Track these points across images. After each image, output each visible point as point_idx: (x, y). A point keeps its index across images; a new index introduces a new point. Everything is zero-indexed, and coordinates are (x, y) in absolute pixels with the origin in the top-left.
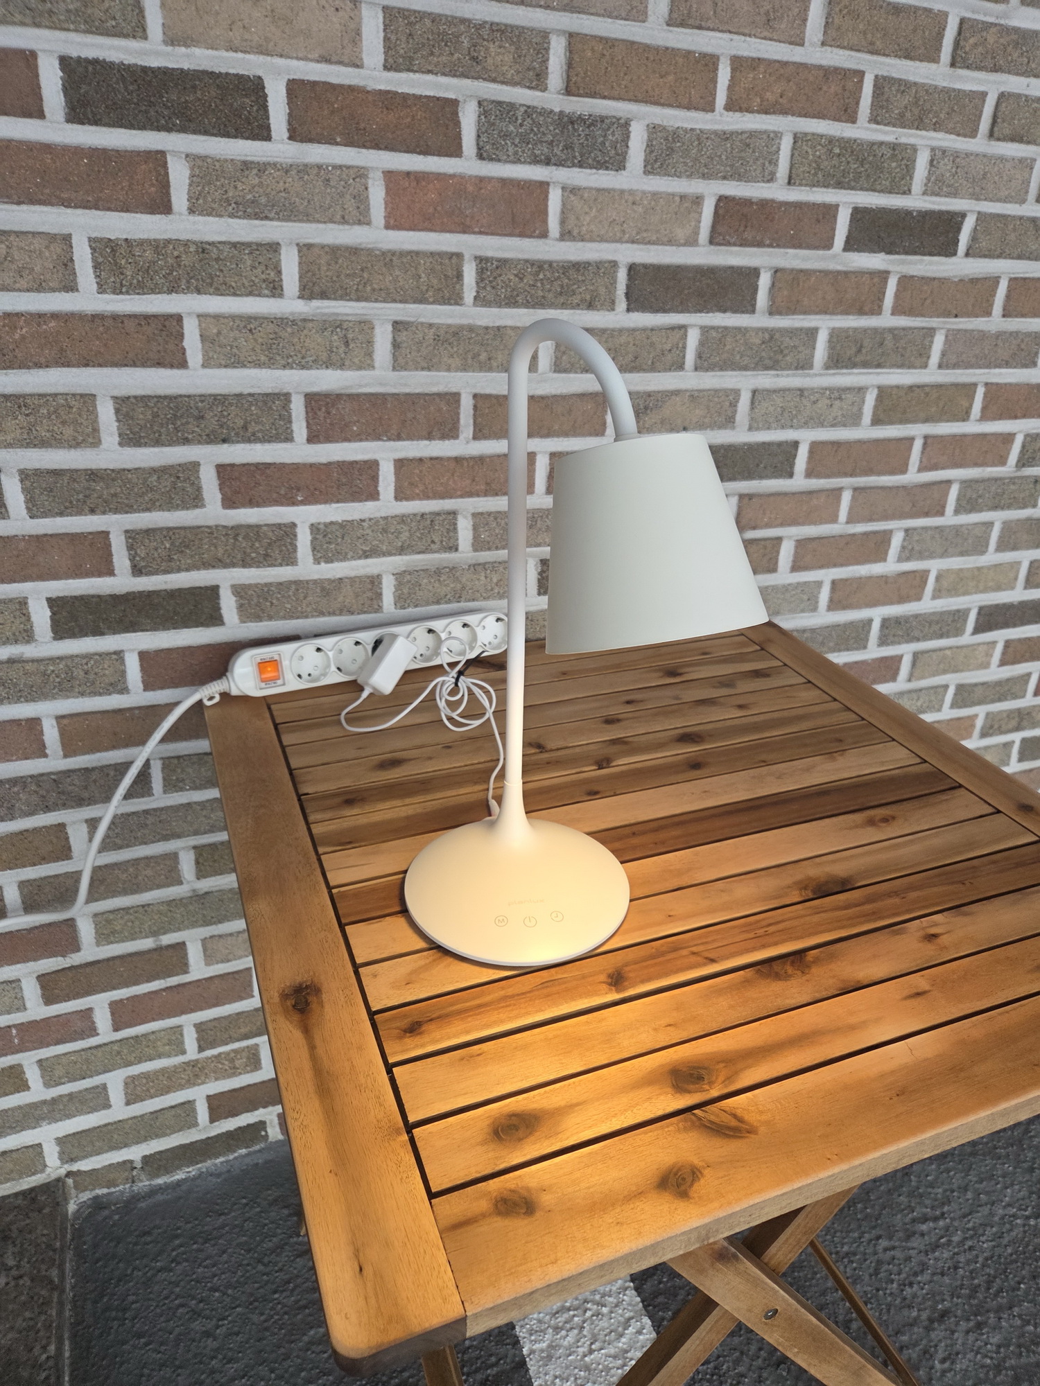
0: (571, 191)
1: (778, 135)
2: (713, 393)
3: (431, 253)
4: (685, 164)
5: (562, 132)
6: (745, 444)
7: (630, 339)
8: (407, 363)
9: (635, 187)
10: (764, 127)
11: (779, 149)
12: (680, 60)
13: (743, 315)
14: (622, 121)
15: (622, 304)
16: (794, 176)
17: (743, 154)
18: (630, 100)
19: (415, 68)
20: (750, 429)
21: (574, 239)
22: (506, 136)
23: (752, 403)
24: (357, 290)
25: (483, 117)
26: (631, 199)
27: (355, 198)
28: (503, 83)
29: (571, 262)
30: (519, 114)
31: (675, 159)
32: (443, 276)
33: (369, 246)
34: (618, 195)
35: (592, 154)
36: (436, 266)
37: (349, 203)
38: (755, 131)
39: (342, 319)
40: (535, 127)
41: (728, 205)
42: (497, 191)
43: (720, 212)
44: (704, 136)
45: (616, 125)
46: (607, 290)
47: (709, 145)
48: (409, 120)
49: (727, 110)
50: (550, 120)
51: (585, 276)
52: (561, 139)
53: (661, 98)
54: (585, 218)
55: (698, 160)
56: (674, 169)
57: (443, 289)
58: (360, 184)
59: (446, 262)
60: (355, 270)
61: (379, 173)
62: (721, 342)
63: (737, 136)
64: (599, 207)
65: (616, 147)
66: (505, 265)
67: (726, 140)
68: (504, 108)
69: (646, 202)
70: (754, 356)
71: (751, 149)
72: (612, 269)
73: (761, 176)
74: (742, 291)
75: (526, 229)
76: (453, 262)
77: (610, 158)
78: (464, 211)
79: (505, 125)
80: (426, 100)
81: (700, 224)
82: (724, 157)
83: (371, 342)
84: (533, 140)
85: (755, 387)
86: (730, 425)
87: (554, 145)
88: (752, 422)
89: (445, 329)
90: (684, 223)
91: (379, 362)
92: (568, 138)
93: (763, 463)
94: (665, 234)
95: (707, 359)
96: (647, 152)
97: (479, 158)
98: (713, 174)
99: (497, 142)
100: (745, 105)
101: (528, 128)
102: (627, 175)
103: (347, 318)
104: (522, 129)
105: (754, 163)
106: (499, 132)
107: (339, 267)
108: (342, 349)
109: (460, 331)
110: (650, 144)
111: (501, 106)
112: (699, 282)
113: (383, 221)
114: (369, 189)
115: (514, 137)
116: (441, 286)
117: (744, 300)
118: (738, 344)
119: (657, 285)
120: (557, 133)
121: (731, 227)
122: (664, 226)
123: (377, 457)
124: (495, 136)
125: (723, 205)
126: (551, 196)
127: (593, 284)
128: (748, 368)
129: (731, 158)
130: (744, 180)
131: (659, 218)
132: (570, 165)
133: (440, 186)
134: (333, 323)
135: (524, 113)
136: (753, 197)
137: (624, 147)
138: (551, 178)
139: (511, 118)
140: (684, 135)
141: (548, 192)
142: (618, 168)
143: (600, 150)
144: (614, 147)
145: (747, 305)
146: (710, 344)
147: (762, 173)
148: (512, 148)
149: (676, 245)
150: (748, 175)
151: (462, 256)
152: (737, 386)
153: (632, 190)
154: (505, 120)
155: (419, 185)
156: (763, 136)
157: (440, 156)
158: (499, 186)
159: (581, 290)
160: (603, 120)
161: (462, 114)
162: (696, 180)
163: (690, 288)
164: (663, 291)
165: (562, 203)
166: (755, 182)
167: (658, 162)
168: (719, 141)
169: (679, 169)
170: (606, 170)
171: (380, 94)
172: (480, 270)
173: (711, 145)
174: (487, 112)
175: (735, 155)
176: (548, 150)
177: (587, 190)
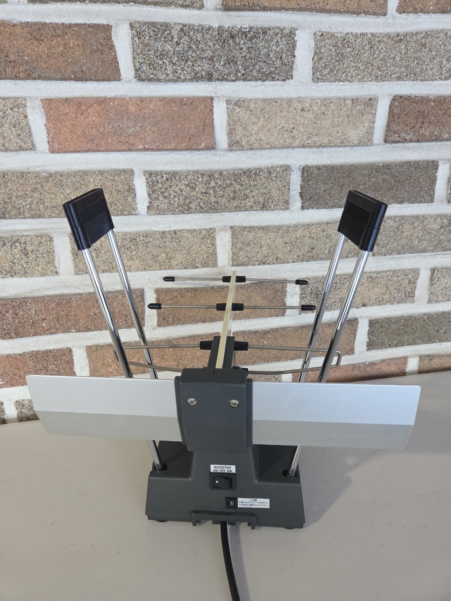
0: (236, 104)
2: (391, 273)
3: (100, 172)
4: (357, 68)
5: (223, 47)
6: (424, 315)
7: (306, 233)
9: (303, 95)
10: (440, 26)
13: (421, 204)
14: (287, 31)
15: (296, 202)
17: (419, 54)
18: (293, 9)
20: (429, 302)
21: (242, 149)
22: (162, 55)
23: (431, 280)
24: (30, 209)
25: (136, 39)
26: (300, 106)
27: (15, 126)
29: (241, 169)
30: (174, 33)
31: (346, 64)
32: (113, 191)
33: (37, 169)
34: (286, 103)
35: (256, 66)
36: (106, 182)
37: (10, 131)
38: (431, 31)
39: (19, 234)
40: (193, 44)
41: (403, 104)
42: (159, 109)
43: (395, 111)
44: (377, 39)
45: (279, 36)
46: (280, 192)
47: (382, 48)
48: (61, 49)
49: (400, 13)
50: (209, 36)
51: (257, 181)
52: (222, 54)
53: (327, 4)
54: (253, 127)
55: (370, 63)
56: (345, 74)
57: (115, 202)
58: (19, 113)
59: (115, 178)
60: (26, 192)
61: (37, 102)
62: (399, 230)
63: (412, 37)
64: (266, 117)
65: (281, 57)
66: (175, 176)
67: (400, 42)
68: (158, 28)
69: (316, 108)
70: (433, 240)
71: (427, 49)
72: (285, 173)
73: (438, 74)
74: (419, 183)
75: (192, 142)
76: (123, 178)
77: (276, 68)
78: (127, 130)
79: (161, 44)
80: (77, 28)
81: (375, 125)
82: (398, 59)
83: (51, 252)
84: (192, 57)
85: (434, 266)
86: (410, 299)
87: (215, 61)
88: (431, 295)
89: (121, 236)
90: (357, 124)
91: (61, 268)
92: (229, 53)
93: (443, 328)
94: (338, 137)
95: (386, 245)
96: (315, 60)
97: (139, 79)
98: (387, 75)
99: (154, 62)
100: (420, 5)
101: (185, 45)
102: (295, 84)
103: (24, 234)
104: (179, 47)
105: (431, 62)
106: (155, 52)
107: (9, 190)
108: (24, 260)
109: (137, 237)
110: (318, 52)
111: (154, 27)
112: (374, 179)
113: (47, 146)
114: (29, 117)
115: (171, 55)
116: (114, 200)
117: (421, 190)
118: (416, 231)
119: (332, 183)
120: (217, 48)
121: (407, 125)
122: (336, 129)
123: (69, 345)
124: (152, 56)
125: (398, 104)
126: (215, 110)
127: (266, 187)
128: (427, 251)
129: (406, 59)
130: (420, 79)
131: (330, 122)
132: (234, 78)
133: (100, 108)
134: (10, 238)
135: (179, 31)
136: (430, 95)
137: (290, 57)
138: (215, 93)
139: (166, 38)
140: (354, 40)
141: (212, 106)
142: (285, 78)
143: (265, 62)
144: (279, 57)
145: (425, 195)
146: (387, 232)
147: (440, 71)
148: (170, 67)
149: (349, 146)
150: (424, 74)
151: (132, 172)
152: (416, 266)
153: (300, 97)
154: (160, 40)
155: (79, 110)
156: (440, 35)
157: (98, 81)
158: (161, 104)
159: (254, 194)
160: (266, 32)
161: (116, 38)
162: (368, 83)
163: (365, 184)
164: (337, 189)
165: (227, 116)
166: (432, 80)
167: (328, 68)
168: (392, 44)
169: (351, 74)
170: (273, 80)
171: (27, 26)
172: (151, 183)
173: (384, 48)
174: (140, 34)
175: (410, 56)
176: (208, 66)
177: (253, 101)
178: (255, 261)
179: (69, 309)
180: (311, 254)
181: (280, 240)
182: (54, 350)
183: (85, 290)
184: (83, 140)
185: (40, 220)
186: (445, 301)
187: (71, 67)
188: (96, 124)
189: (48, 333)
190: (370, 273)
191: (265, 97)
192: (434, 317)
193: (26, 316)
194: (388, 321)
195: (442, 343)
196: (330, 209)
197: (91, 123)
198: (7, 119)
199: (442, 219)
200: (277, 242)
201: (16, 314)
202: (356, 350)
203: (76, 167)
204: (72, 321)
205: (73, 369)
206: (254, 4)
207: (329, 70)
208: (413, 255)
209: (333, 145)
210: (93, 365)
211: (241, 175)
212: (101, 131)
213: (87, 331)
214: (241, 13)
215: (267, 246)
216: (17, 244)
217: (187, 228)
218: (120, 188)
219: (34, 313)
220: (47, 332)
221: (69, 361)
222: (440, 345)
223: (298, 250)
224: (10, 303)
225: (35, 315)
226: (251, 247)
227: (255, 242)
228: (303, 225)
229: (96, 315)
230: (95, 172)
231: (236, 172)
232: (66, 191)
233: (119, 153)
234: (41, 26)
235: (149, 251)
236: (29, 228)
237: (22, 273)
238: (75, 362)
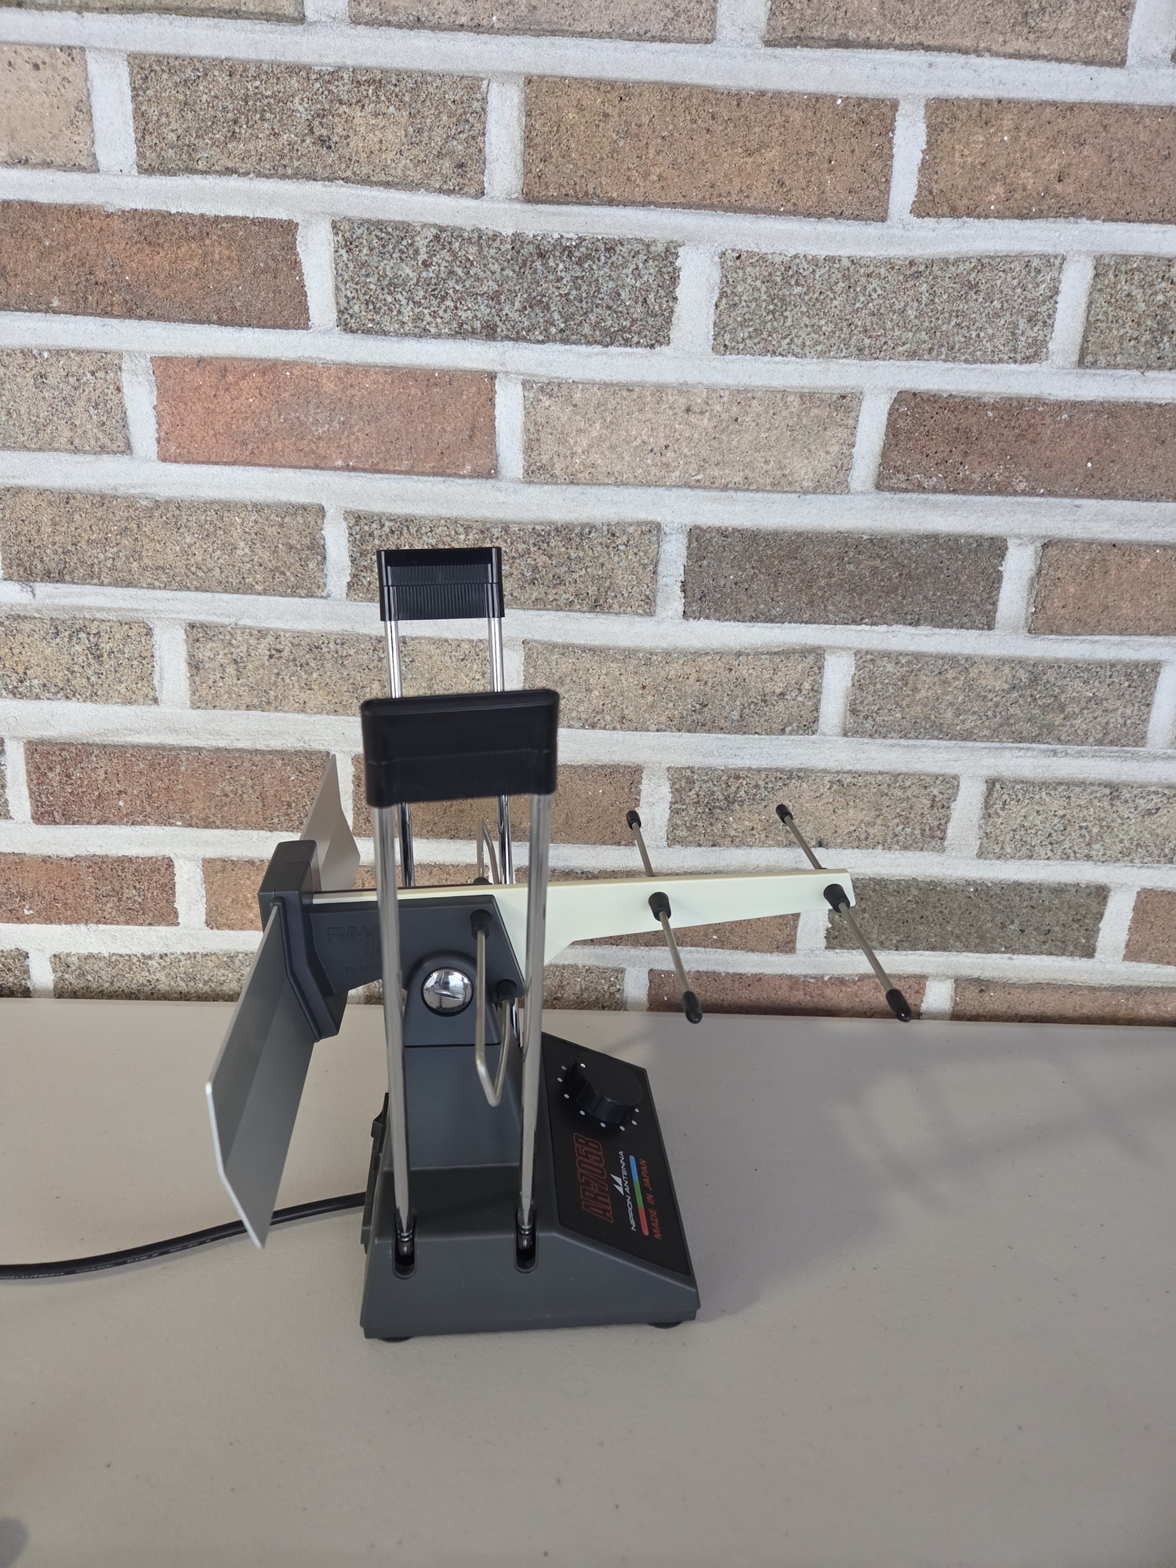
0: (542, 389)
1: (1053, 262)
2: (888, 779)
3: (255, 505)
4: (817, 329)
5: (520, 275)
6: (968, 883)
8: (217, 696)
9: (690, 380)
10: (1016, 247)
11: (1056, 291)
12: (797, 116)
13: (964, 632)
14: (660, 248)
15: (672, 602)
16: (1092, 348)
17: (961, 305)
18: (674, 205)
19: (201, 166)
20: (981, 854)
21: (553, 480)
22: (392, 286)
23: (987, 805)
24: (113, 568)
25: (343, 252)
26: (682, 402)
27: (96, 407)
28: (387, 185)
29: (550, 523)
30: (421, 243)
31: (790, 319)
32: (280, 546)
33: (132, 491)
34: (653, 395)
35: (590, 315)
36: (266, 528)
37: (85, 416)
38: (992, 258)
39: (88, 616)
40: (459, 266)
41: (920, 410)
42: (383, 389)
43: (901, 424)
44: (862, 271)
45: (642, 257)
46: (634, 577)
47: (875, 290)
48: (196, 263)
49: (919, 216)
50: (493, 252)
51: (584, 551)
52: (517, 288)
53: (748, 197)
54: (578, 439)
55: (846, 320)
56: (788, 340)
57: (283, 569)
58: (106, 381)
59: (286, 520)
60: (107, 534)
61: (144, 362)
62: (907, 684)
63: (945, 268)
64: (608, 419)
65: (645, 299)
66: (408, 527)
67: (917, 278)
68: (388, 233)
69: (718, 408)
70: (990, 713)
71: (982, 294)
72: (646, 537)
73: (1007, 349)
74: (959, 584)
75: (446, 461)
76: (301, 522)
77: (634, 321)
78: (314, 429)
79: (392, 264)
80: (230, 225)
81: (854, 450)
82: (911, 313)
83: (147, 658)
84: (456, 291)
85: (996, 774)
86: (933, 843)
87: (503, 301)
88: (985, 840)
89: (290, 639)
90: (813, 448)
91: (165, 691)
92: (534, 286)
93: (1016, 921)
94: (767, 471)
95: (874, 715)
96: (721, 307)
97: (345, 330)
98: (885, 347)
99: (377, 298)
100: (965, 201)
101: (442, 268)
102: (674, 355)
103: (98, 615)
104: (428, 271)
105: (990, 322)
106: (378, 280)
107: (76, 529)
108: (93, 668)
109: (323, 643)
110: (729, 292)
111: (381, 230)
112: (852, 565)
113: (155, 447)
114: (124, 390)
115: (412, 287)
116: (279, 564)
117: (965, 601)
118: (950, 689)
119: (753, 568)
120: (508, 277)
121: (927, 456)
122: (762, 454)
123: (168, 852)
124: (372, 286)
125: (908, 410)
126: (499, 400)
127: (603, 565)
128: (975, 737)
129: (930, 314)
130: (963, 358)
131: (751, 438)
132: (541, 338)
133: (264, 381)
134: (69, 623)
135: (431, 241)
136: (985, 394)
137: (666, 299)
138: (502, 365)
139: (404, 252)
140: (811, 270)
141: (493, 391)
142: (653, 342)
143: (609, 308)
144: (641, 299)
145: (973, 611)
146: (879, 686)
147: (1011, 344)
148: (409, 308)
149: (795, 492)
150: (972, 348)
151: (321, 511)
152: (950, 770)
153: (686, 383)
154: (391, 256)
155: (223, 382)
156: (1012, 266)
157: (263, 327)
158: (386, 381)
159: (575, 576)
160: (612, 248)
161: (304, 248)
162: (841, 361)
163: (830, 575)
164: (766, 581)
165: (524, 413)
166: (993, 362)
167: (748, 326)
168: (899, 281)
169: (801, 339)
170: (626, 345)
171: (134, 217)
172: (358, 536)
173: (878, 289)
174: (351, 244)
175: (940, 308)
176: (488, 310)
177: (580, 386)
178: (573, 719)
179: (173, 777)
180: (699, 717)
181: (631, 680)
182: (137, 858)
183: (210, 742)
184: (227, 441)
185: (132, 591)
186: (1020, 858)
187: (213, 298)
188: (254, 412)
189: (127, 822)
190: (838, 772)
191: (607, 379)
192: (992, 893)
193: (86, 783)
194: (878, 888)
195: (1015, 957)
196: (748, 624)
197: (243, 409)
198: (84, 391)
199: (1013, 668)
200: (625, 683)
201: (68, 776)
202: (799, 945)
203: (209, 493)
204: (177, 802)
205: (173, 902)
206: (587, 192)
207: (751, 329)
208: (942, 743)
209: (754, 487)
210: (213, 901)
211: (549, 535)
212: (263, 426)
213: (206, 827)
214: (564, 208)
215: (601, 690)
216: (82, 635)
217: (431, 636)
218: (293, 542)
219: (103, 777)
220: (125, 820)
221: (166, 886)
222: (1011, 959)
223: (671, 705)
224: (57, 753)
225: (104, 781)
226: (567, 687)
227: (574, 679)
228: (684, 653)
229: (226, 795)
230: (246, 506)
231: (537, 527)
232: (185, 538)
233: (297, 471)
234: (159, 219)
235: (345, 674)
236: (109, 605)
237: (88, 694)
238: (178, 889)
